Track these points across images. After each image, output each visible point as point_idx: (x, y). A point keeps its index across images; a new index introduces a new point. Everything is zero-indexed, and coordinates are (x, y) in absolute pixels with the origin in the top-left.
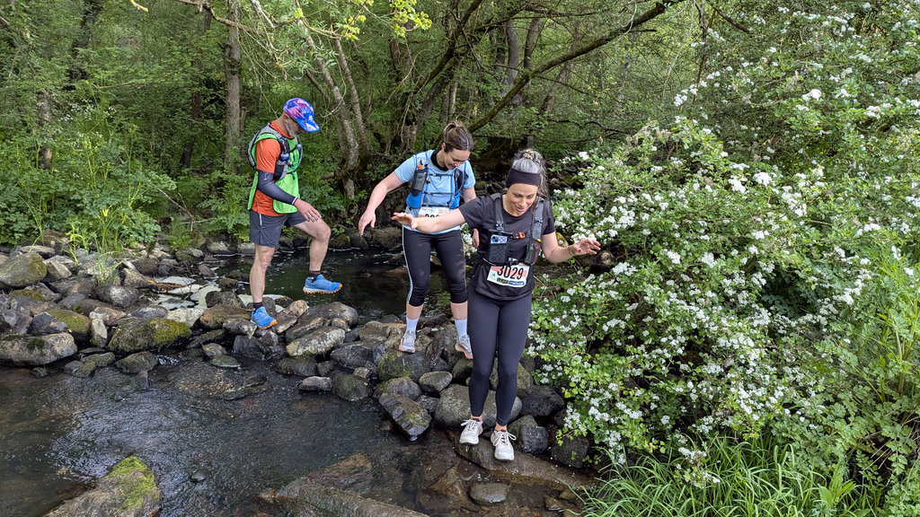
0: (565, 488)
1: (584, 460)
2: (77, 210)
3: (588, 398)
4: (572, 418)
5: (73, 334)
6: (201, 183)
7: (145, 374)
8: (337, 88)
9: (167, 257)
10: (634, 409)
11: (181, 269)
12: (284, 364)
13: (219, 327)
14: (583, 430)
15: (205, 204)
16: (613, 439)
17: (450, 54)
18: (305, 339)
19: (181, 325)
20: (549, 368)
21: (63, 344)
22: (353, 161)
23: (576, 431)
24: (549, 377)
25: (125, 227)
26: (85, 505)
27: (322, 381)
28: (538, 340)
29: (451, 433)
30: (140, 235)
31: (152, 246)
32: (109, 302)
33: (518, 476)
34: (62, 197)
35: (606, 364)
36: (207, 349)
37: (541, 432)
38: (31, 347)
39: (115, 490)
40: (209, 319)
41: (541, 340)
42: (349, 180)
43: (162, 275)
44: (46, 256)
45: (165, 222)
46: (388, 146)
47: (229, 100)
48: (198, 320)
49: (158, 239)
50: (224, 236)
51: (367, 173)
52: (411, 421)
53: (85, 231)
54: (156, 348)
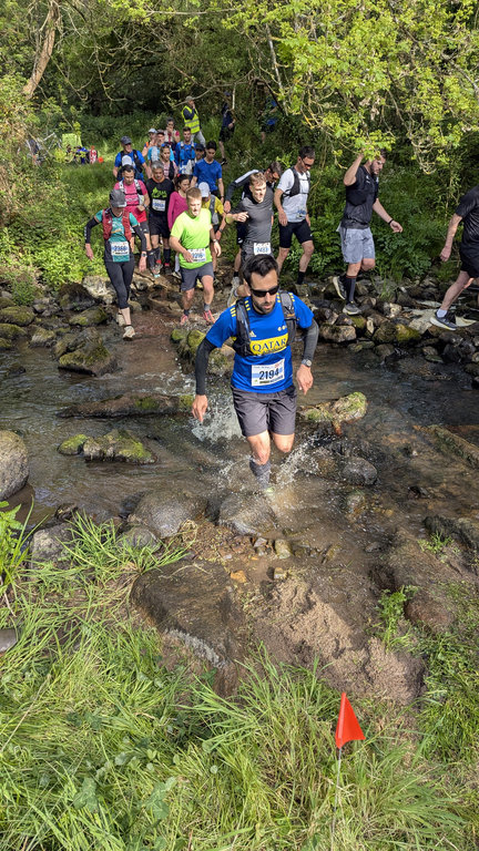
5: (356, 328)
9: (432, 287)
13: (437, 337)
25: (407, 263)
30: (415, 268)
31: (424, 276)
36: (426, 349)
38: (334, 332)
40: (434, 330)
48: (427, 331)
54: (397, 342)
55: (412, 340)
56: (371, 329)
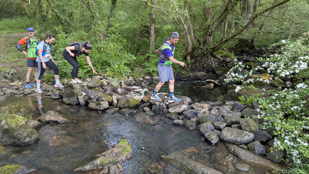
0: (273, 170)
1: (281, 160)
2: (109, 66)
3: (283, 136)
4: (277, 143)
5: (108, 102)
6: (143, 58)
7: (127, 115)
8: (185, 25)
9: (133, 80)
10: (305, 142)
11: (137, 84)
12: (168, 115)
13: (149, 102)
14: (282, 148)
15: (143, 64)
16: (295, 153)
17: (226, 10)
18: (174, 107)
19: (137, 100)
20: (266, 124)
21: (105, 105)
22: (190, 49)
23: (279, 149)
24: (266, 127)
25: (122, 71)
26: (112, 152)
27: (180, 122)
28: (262, 112)
29: (226, 144)
30: (126, 73)
31: (129, 77)
32: (117, 93)
33: (253, 163)
34: (105, 62)
35: (292, 123)
36: (145, 108)
37: (263, 147)
38: (97, 105)
39: (120, 149)
40: (145, 99)
41: (263, 113)
42: (188, 56)
43: (131, 86)
44: (101, 79)
45: (133, 69)
46: (202, 44)
47: (151, 31)
48: (142, 99)
49: (130, 75)
50: (149, 74)
51: (194, 53)
52: (212, 138)
53: (111, 72)
54: (130, 107)
55: (137, 105)
56: (115, 101)
